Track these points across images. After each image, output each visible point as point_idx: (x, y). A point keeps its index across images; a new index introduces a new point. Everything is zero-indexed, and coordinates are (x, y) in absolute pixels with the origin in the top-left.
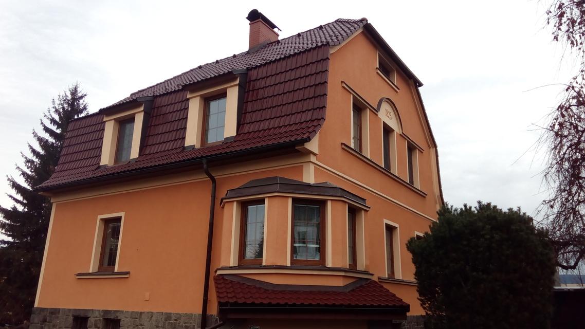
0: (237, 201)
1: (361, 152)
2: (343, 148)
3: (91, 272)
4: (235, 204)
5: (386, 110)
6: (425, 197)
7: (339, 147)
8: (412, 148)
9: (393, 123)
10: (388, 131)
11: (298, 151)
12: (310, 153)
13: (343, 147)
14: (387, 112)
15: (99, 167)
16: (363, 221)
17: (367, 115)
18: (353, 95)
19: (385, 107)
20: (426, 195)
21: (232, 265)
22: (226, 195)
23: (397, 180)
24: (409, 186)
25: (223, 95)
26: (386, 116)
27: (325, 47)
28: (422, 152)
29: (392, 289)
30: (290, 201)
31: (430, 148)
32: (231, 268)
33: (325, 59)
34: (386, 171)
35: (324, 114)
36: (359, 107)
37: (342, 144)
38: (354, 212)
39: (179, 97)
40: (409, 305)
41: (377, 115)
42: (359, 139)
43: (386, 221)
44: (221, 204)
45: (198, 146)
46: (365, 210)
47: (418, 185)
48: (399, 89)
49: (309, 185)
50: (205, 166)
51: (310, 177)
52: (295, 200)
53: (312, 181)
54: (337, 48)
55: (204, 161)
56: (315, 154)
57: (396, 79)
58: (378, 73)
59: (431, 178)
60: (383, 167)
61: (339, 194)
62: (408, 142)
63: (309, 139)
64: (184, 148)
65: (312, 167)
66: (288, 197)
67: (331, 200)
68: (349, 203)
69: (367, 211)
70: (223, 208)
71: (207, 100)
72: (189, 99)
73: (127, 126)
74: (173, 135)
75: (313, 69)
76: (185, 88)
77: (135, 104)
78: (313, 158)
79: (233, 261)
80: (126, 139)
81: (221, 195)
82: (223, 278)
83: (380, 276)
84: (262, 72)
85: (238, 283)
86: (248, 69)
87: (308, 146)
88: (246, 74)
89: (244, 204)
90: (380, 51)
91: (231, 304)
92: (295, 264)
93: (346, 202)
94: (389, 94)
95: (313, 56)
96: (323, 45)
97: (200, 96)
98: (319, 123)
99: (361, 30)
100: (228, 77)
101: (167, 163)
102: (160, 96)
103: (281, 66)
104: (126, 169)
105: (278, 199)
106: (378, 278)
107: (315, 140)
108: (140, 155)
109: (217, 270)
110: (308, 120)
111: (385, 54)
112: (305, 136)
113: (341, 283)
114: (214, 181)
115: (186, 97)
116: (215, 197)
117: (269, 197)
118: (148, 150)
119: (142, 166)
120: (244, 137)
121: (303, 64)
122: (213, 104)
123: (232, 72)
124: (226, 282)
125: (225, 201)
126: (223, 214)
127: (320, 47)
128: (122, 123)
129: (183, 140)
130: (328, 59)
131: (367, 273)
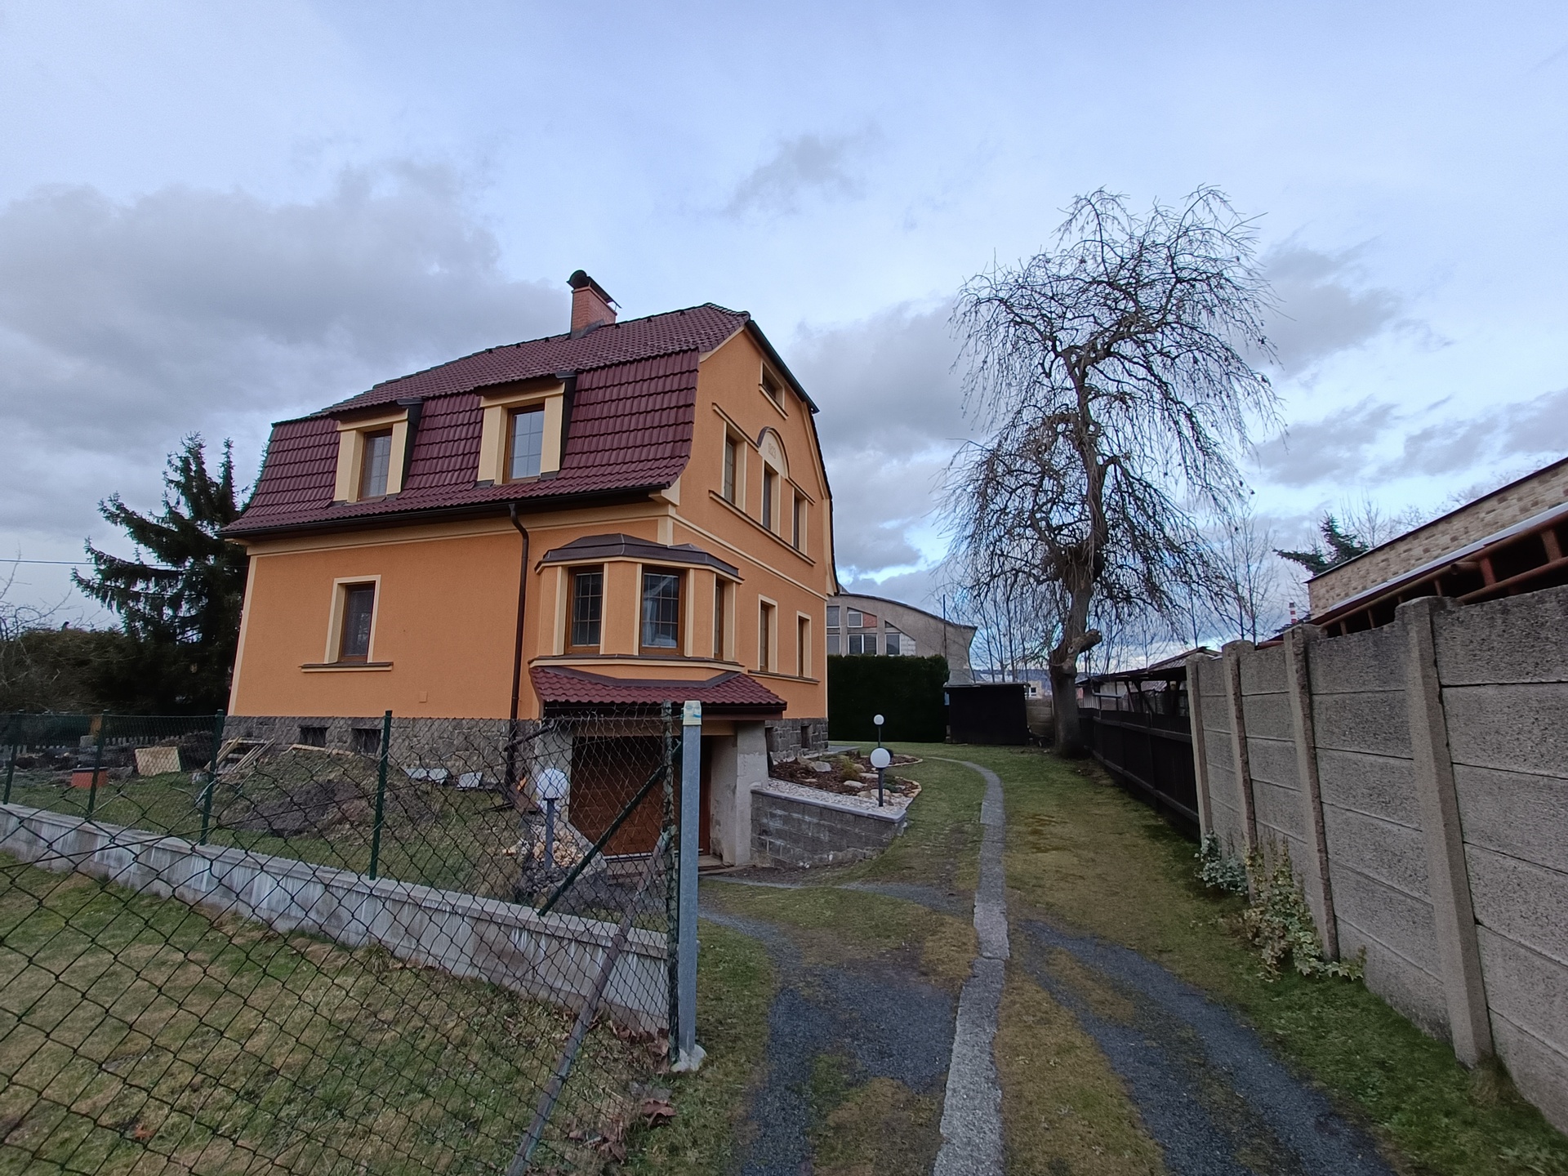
0: (562, 566)
1: (734, 503)
2: (710, 498)
3: (326, 662)
4: (560, 569)
5: (770, 445)
6: (812, 566)
7: (706, 495)
8: (799, 499)
9: (777, 464)
10: (770, 473)
11: (651, 500)
12: (667, 503)
13: (712, 495)
14: (771, 448)
15: (332, 504)
16: (733, 595)
17: (745, 451)
18: (728, 424)
19: (768, 439)
20: (814, 562)
21: (555, 654)
22: (544, 556)
23: (778, 542)
24: (793, 550)
25: (539, 406)
26: (769, 453)
27: (693, 353)
28: (812, 505)
29: (766, 684)
30: (640, 567)
31: (822, 499)
32: (554, 658)
33: (693, 371)
34: (765, 529)
35: (689, 449)
36: (734, 441)
37: (710, 491)
38: (722, 584)
39: (468, 402)
40: (786, 704)
41: (757, 452)
42: (732, 485)
43: (763, 598)
44: (536, 569)
45: (498, 482)
46: (737, 583)
47: (804, 549)
48: (787, 415)
49: (665, 548)
50: (513, 513)
51: (666, 536)
52: (646, 568)
53: (669, 543)
54: (709, 354)
55: (512, 506)
56: (674, 505)
57: (783, 399)
58: (760, 391)
60: (762, 524)
61: (707, 562)
62: (796, 490)
63: (668, 485)
64: (476, 484)
65: (670, 522)
66: (636, 563)
67: (695, 569)
68: (717, 574)
69: (739, 584)
70: (539, 574)
71: (512, 412)
72: (483, 409)
73: (379, 441)
74: (456, 462)
75: (674, 383)
76: (479, 391)
77: (392, 408)
78: (671, 511)
79: (557, 648)
80: (377, 462)
81: (536, 556)
82: (543, 671)
83: (751, 669)
84: (599, 378)
85: (566, 677)
86: (578, 372)
87: (665, 494)
88: (575, 379)
89: (571, 571)
90: (765, 360)
91: (561, 704)
92: (644, 653)
93: (713, 572)
94: (774, 422)
95: (676, 364)
96: (690, 349)
97: (502, 405)
98: (681, 461)
99: (741, 329)
100: (547, 382)
101: (452, 506)
102: (434, 398)
103: (628, 373)
104: (383, 510)
105: (622, 564)
106: (749, 671)
107: (676, 486)
108: (402, 490)
109: (533, 661)
110: (666, 456)
111: (771, 364)
112: (663, 480)
113: (704, 676)
114: (525, 535)
115: (479, 404)
116: (527, 557)
117: (609, 562)
118: (416, 482)
119: (409, 507)
120: (571, 473)
121: (661, 373)
122: (521, 419)
123: (554, 375)
124: (548, 675)
125: (543, 565)
126: (539, 583)
127: (685, 352)
128: (369, 436)
129: (475, 471)
130: (696, 370)
131: (736, 664)
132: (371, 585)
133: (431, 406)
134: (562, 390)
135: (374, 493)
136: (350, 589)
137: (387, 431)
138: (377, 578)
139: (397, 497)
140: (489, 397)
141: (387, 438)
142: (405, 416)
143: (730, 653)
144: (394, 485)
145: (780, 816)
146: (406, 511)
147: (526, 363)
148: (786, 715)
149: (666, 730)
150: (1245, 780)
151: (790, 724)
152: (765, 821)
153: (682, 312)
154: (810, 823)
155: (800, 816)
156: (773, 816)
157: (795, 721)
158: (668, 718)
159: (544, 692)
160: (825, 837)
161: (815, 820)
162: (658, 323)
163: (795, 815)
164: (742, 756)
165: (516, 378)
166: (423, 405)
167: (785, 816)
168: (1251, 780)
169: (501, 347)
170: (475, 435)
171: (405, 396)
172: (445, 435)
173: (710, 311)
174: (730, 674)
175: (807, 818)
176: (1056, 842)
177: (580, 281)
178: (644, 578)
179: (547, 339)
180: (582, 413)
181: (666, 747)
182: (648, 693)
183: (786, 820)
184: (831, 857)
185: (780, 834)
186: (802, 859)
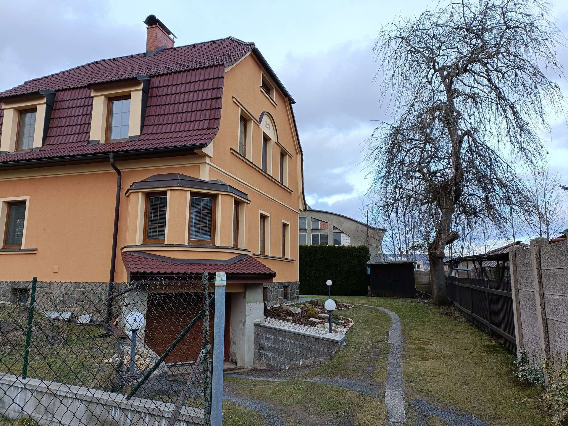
0: (142, 192)
1: (245, 156)
2: (231, 153)
4: (140, 194)
5: (266, 122)
6: (291, 193)
7: (229, 152)
8: (283, 154)
9: (271, 134)
10: (266, 139)
11: (196, 154)
12: (205, 155)
13: (232, 151)
14: (267, 124)
16: (245, 210)
17: (251, 126)
18: (241, 109)
19: (265, 119)
20: (292, 191)
21: (137, 244)
22: (131, 186)
23: (271, 179)
24: (280, 184)
25: (127, 97)
26: (266, 126)
27: (221, 67)
28: (291, 158)
29: (264, 262)
30: (189, 193)
31: (297, 154)
32: (137, 246)
33: (221, 78)
34: (263, 172)
35: (219, 124)
36: (245, 119)
37: (231, 149)
38: (238, 204)
39: (83, 93)
40: (275, 273)
41: (259, 126)
42: (244, 145)
43: (261, 212)
44: (126, 194)
45: (102, 141)
46: (247, 203)
47: (286, 183)
48: (277, 105)
49: (204, 182)
50: (112, 160)
51: (205, 175)
52: (192, 193)
53: (206, 179)
54: (230, 68)
55: (111, 156)
56: (210, 157)
57: (275, 96)
58: (261, 90)
59: (296, 178)
60: (261, 169)
61: (229, 190)
62: (281, 149)
63: (205, 145)
64: (89, 142)
65: (207, 166)
66: (187, 191)
67: (222, 194)
68: (235, 198)
69: (248, 203)
70: (128, 197)
71: (111, 100)
72: (93, 97)
73: (28, 115)
74: (77, 129)
75: (209, 84)
76: (90, 86)
77: (36, 95)
78: (208, 160)
79: (139, 240)
80: (27, 128)
81: (126, 186)
82: (130, 254)
83: (254, 253)
84: (164, 81)
85: (144, 258)
86: (151, 76)
87: (204, 150)
88: (149, 80)
89: (148, 195)
90: (263, 72)
91: (141, 273)
92: (191, 243)
93: (233, 196)
94: (269, 108)
95: (211, 73)
96: (219, 64)
97: (105, 95)
98: (214, 131)
99: (249, 53)
100: (133, 82)
101: (74, 155)
102: (62, 90)
103: (182, 78)
104: (31, 157)
105: (178, 192)
106: (253, 255)
107: (211, 146)
108: (43, 145)
109: (123, 248)
110: (204, 128)
111: (267, 74)
112: (202, 142)
113: (226, 257)
114: (119, 173)
115: (90, 94)
116: (120, 187)
117: (171, 190)
118: (51, 141)
119: (47, 156)
120: (148, 137)
121: (202, 78)
122: (116, 103)
123: (136, 78)
124: (133, 257)
125: (130, 191)
126: (127, 202)
127: (216, 66)
128: (22, 112)
129: (88, 134)
130: (223, 77)
131: (246, 250)
132: (24, 202)
133: (60, 96)
134: (141, 87)
135: (25, 146)
136: (10, 204)
137: (33, 110)
138: (27, 198)
139: (40, 149)
140: (96, 90)
141: (34, 113)
142: (44, 101)
143: (242, 244)
144: (38, 142)
145: (272, 339)
146: (45, 158)
147: (119, 70)
148: (275, 280)
149: (205, 289)
150: (543, 319)
151: (277, 285)
152: (262, 342)
153: (214, 42)
154: (289, 343)
155: (283, 339)
156: (267, 339)
157: (280, 283)
158: (207, 282)
159: (131, 267)
160: (297, 351)
161: (292, 341)
162: (200, 48)
163: (280, 338)
164: (249, 304)
165: (113, 79)
166: (55, 94)
167: (275, 339)
168: (547, 318)
169: (104, 60)
170: (88, 113)
171: (44, 89)
172: (69, 112)
173: (231, 42)
174: (242, 256)
175: (287, 340)
176: (433, 354)
177: (152, 21)
178: (192, 200)
179: (132, 56)
180: (154, 101)
181: (205, 298)
182: (193, 267)
183: (275, 341)
184: (301, 363)
185: (271, 349)
186: (284, 364)
